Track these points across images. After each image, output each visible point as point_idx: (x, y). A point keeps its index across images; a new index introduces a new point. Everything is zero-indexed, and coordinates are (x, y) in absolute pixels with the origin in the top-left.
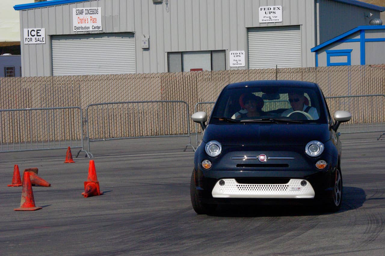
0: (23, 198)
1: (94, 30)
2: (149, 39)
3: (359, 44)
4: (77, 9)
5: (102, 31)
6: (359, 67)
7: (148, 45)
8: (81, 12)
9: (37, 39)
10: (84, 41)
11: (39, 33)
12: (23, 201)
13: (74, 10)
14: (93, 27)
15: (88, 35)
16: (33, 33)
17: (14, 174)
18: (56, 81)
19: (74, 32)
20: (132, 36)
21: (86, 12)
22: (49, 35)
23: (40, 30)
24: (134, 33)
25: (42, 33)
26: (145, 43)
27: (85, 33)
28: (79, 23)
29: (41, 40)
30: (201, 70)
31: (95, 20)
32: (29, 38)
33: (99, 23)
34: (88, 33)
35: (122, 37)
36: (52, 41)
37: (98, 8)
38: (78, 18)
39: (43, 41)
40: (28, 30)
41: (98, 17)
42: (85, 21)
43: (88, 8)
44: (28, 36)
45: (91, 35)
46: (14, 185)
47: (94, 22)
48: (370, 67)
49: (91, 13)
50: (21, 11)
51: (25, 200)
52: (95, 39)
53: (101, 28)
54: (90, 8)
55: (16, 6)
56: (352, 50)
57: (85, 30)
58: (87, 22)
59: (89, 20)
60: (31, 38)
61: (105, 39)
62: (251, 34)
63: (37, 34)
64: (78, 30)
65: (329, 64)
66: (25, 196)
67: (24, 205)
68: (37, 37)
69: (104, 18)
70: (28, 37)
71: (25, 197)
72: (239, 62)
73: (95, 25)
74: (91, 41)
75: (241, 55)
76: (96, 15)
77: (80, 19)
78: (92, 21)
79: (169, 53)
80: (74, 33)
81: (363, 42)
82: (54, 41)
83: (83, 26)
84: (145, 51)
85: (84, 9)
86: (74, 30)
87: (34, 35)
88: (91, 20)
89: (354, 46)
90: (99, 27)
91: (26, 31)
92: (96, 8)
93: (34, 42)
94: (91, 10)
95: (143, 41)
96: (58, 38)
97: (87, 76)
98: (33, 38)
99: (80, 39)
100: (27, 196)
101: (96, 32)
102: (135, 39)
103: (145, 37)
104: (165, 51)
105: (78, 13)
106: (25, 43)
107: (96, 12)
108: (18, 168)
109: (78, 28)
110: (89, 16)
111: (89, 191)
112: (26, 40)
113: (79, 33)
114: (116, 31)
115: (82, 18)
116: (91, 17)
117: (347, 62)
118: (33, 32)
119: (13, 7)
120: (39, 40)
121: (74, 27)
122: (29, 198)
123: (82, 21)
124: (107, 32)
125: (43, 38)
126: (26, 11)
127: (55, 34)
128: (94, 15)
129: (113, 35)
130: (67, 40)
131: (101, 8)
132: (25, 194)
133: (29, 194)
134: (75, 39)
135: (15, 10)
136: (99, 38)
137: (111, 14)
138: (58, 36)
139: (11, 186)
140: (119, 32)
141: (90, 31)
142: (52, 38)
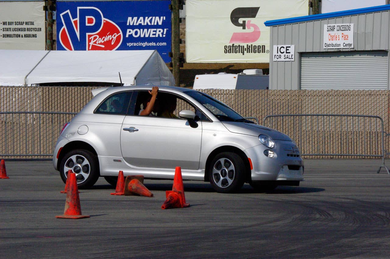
0: (67, 203)
1: (345, 47)
4: (329, 25)
5: (353, 48)
8: (333, 29)
9: (286, 56)
10: (334, 59)
11: (288, 50)
12: (66, 207)
13: (326, 26)
14: (344, 45)
15: (339, 53)
16: (282, 50)
18: (271, 95)
19: (325, 49)
20: (386, 54)
21: (337, 29)
22: (298, 53)
23: (290, 47)
24: (388, 52)
25: (292, 50)
27: (336, 50)
28: (329, 40)
29: (290, 57)
31: (347, 37)
32: (278, 55)
33: (350, 41)
34: (339, 50)
35: (375, 56)
36: (301, 59)
37: (351, 24)
38: (329, 34)
39: (292, 58)
40: (278, 47)
41: (350, 34)
42: (337, 38)
43: (340, 25)
44: (278, 53)
45: (341, 53)
46: (117, 193)
47: (345, 39)
49: (343, 29)
50: (272, 27)
51: (68, 206)
52: (346, 57)
53: (353, 45)
54: (342, 24)
55: (267, 21)
57: (335, 48)
58: (338, 39)
59: (341, 37)
60: (280, 55)
61: (357, 57)
63: (286, 51)
64: (329, 48)
66: (69, 201)
67: (67, 212)
68: (287, 54)
69: (356, 35)
70: (277, 54)
71: (68, 203)
73: (347, 42)
74: (342, 59)
76: (348, 31)
77: (331, 36)
78: (343, 38)
80: (324, 51)
82: (303, 59)
83: (334, 43)
85: (336, 25)
86: (324, 48)
87: (284, 52)
88: (342, 37)
90: (350, 45)
91: (275, 47)
92: (348, 24)
93: (282, 59)
94: (343, 27)
96: (308, 56)
98: (282, 55)
99: (330, 57)
100: (71, 201)
101: (347, 50)
102: (388, 58)
105: (329, 29)
106: (274, 60)
107: (348, 28)
109: (328, 45)
110: (340, 33)
111: (168, 202)
112: (275, 57)
113: (329, 50)
114: (368, 48)
115: (333, 35)
116: (342, 34)
118: (282, 48)
119: (264, 23)
120: (288, 58)
121: (324, 44)
122: (73, 204)
123: (333, 38)
124: (359, 50)
125: (292, 55)
126: (276, 27)
127: (304, 51)
128: (346, 31)
129: (365, 53)
130: (317, 58)
131: (353, 24)
132: (68, 199)
133: (74, 199)
134: (325, 57)
135: (266, 26)
136: (350, 57)
137: (364, 31)
138: (308, 54)
139: (114, 195)
140: (371, 50)
141: (341, 49)
142: (301, 55)
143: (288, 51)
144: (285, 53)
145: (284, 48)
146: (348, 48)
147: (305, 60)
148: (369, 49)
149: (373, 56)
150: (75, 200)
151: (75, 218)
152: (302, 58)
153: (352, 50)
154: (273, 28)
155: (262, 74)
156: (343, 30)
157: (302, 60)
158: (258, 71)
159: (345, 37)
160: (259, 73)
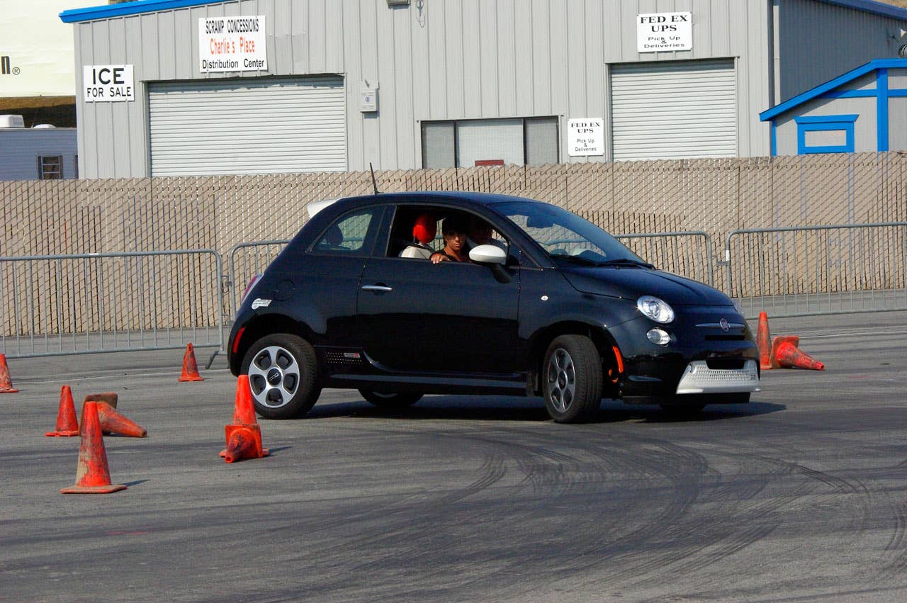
0: (83, 463)
1: (249, 69)
2: (377, 90)
3: (873, 102)
4: (209, 19)
5: (267, 71)
6: (874, 155)
7: (374, 104)
8: (218, 28)
9: (115, 90)
10: (224, 95)
11: (119, 76)
12: (82, 471)
13: (202, 22)
14: (247, 63)
15: (234, 82)
16: (105, 77)
17: (61, 408)
18: (160, 188)
19: (202, 73)
20: (339, 82)
21: (230, 27)
22: (143, 82)
23: (122, 70)
24: (344, 77)
25: (127, 76)
26: (368, 100)
27: (229, 76)
28: (213, 53)
29: (125, 93)
30: (501, 162)
31: (251, 45)
32: (95, 88)
33: (260, 54)
34: (235, 75)
35: (314, 86)
36: (149, 95)
37: (258, 17)
38: (212, 40)
39: (128, 95)
40: (94, 70)
41: (258, 38)
42: (228, 47)
43: (235, 18)
44: (95, 83)
45: (241, 82)
46: (61, 433)
47: (247, 51)
48: (899, 157)
49: (242, 28)
50: (77, 24)
51: (86, 469)
52: (252, 90)
53: (265, 63)
54: (240, 18)
55: (65, 11)
56: (858, 115)
57: (227, 69)
58: (231, 49)
59: (237, 46)
60: (100, 89)
61: (275, 89)
62: (617, 78)
63: (115, 79)
64: (212, 70)
65: (803, 150)
66: (87, 459)
67: (84, 481)
68: (116, 86)
69: (272, 42)
70: (92, 86)
71: (86, 462)
72: (590, 145)
73: (252, 57)
74: (243, 94)
75: (595, 128)
76: (254, 33)
77: (216, 44)
78: (243, 48)
79: (424, 124)
80: (202, 77)
81: (885, 96)
82: (154, 96)
83: (224, 60)
84: (368, 120)
85: (225, 19)
86: (201, 70)
87: (109, 81)
88: (242, 45)
89: (861, 107)
90: (260, 63)
91: (88, 71)
92: (253, 18)
93: (107, 96)
94: (242, 23)
95: (364, 94)
96: (164, 88)
97: (233, 177)
98: (106, 88)
99: (216, 90)
100: (92, 459)
101: (253, 75)
102: (344, 90)
103: (368, 85)
104: (416, 120)
105: (211, 28)
106: (87, 99)
107: (253, 27)
108: (70, 392)
109: (211, 65)
110: (236, 36)
111: (237, 448)
112: (89, 92)
113: (213, 76)
114: (300, 70)
115: (221, 41)
116: (241, 39)
117: (845, 144)
118: (105, 73)
119: (58, 14)
120: (119, 94)
121: (201, 62)
122: (96, 464)
123: (219, 48)
124: (279, 74)
125: (128, 88)
126: (88, 25)
127: (156, 78)
128: (249, 32)
129: (294, 80)
130: (185, 92)
131: (264, 16)
132: (86, 454)
133: (97, 454)
134: (203, 90)
135: (64, 21)
136: (260, 89)
137: (288, 33)
138: (165, 85)
139: (54, 436)
140: (307, 73)
141: (239, 72)
142: (149, 87)
143: (118, 79)
144: (112, 84)
145: (109, 71)
146: (255, 71)
147: (158, 98)
148: (302, 73)
149: (312, 87)
150: (100, 456)
151: (103, 491)
152: (151, 93)
153: (266, 74)
154: (80, 27)
155: (23, 126)
156: (241, 31)
157: (151, 97)
158: (14, 119)
159: (247, 46)
160: (15, 123)
